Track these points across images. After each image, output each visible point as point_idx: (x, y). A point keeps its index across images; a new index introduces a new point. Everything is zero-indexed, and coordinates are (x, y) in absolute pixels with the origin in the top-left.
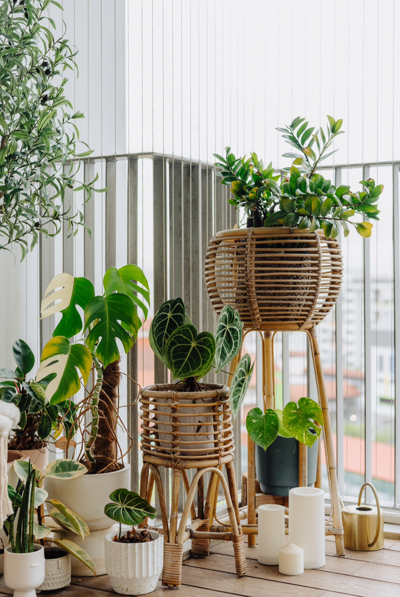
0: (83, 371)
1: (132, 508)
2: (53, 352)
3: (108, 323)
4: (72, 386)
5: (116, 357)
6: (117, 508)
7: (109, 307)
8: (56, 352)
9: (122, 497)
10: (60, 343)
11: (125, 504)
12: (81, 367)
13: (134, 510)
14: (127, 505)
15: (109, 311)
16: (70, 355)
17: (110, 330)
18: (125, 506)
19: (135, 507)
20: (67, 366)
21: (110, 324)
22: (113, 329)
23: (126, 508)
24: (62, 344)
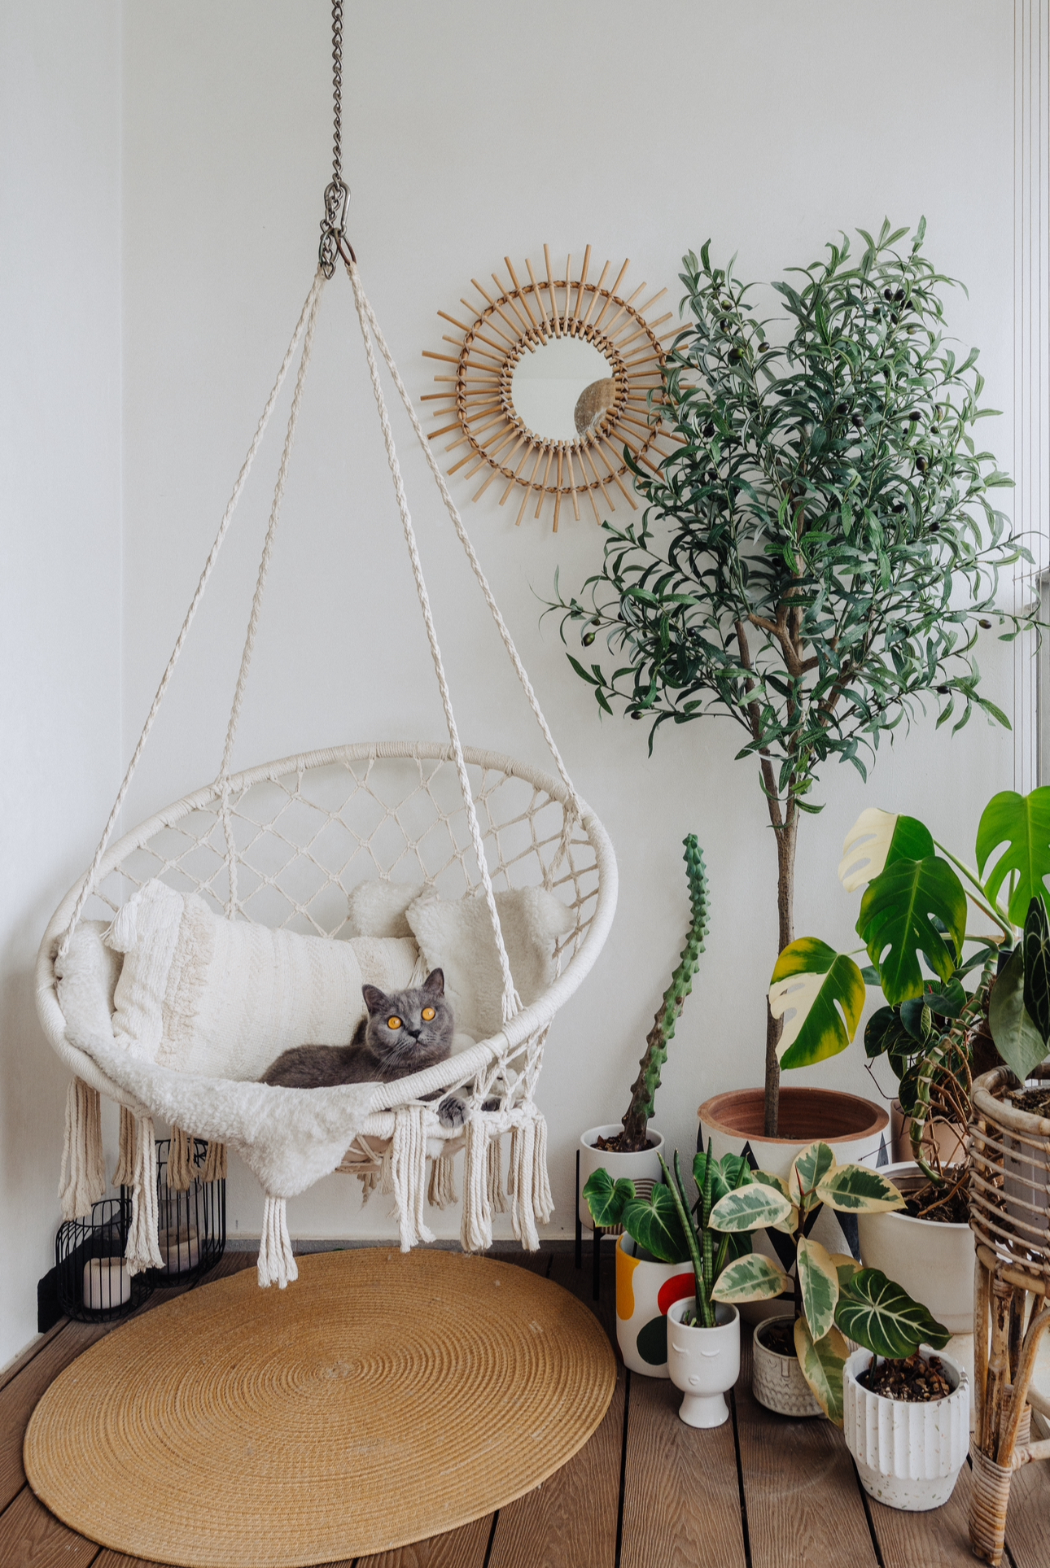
0: (848, 1012)
1: (894, 1316)
2: (794, 968)
3: (909, 916)
4: (828, 1038)
5: (914, 991)
6: (861, 1311)
7: (920, 884)
8: (800, 968)
9: (875, 1289)
10: (809, 951)
11: (880, 1304)
12: (845, 1003)
13: (897, 1321)
14: (884, 1308)
15: (919, 892)
16: (830, 977)
17: (911, 932)
18: (879, 1309)
19: (900, 1316)
20: (819, 996)
21: (914, 919)
22: (917, 932)
23: (881, 1314)
24: (815, 953)
